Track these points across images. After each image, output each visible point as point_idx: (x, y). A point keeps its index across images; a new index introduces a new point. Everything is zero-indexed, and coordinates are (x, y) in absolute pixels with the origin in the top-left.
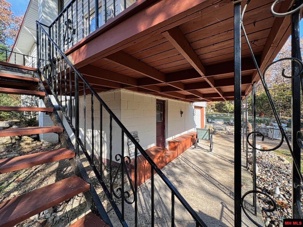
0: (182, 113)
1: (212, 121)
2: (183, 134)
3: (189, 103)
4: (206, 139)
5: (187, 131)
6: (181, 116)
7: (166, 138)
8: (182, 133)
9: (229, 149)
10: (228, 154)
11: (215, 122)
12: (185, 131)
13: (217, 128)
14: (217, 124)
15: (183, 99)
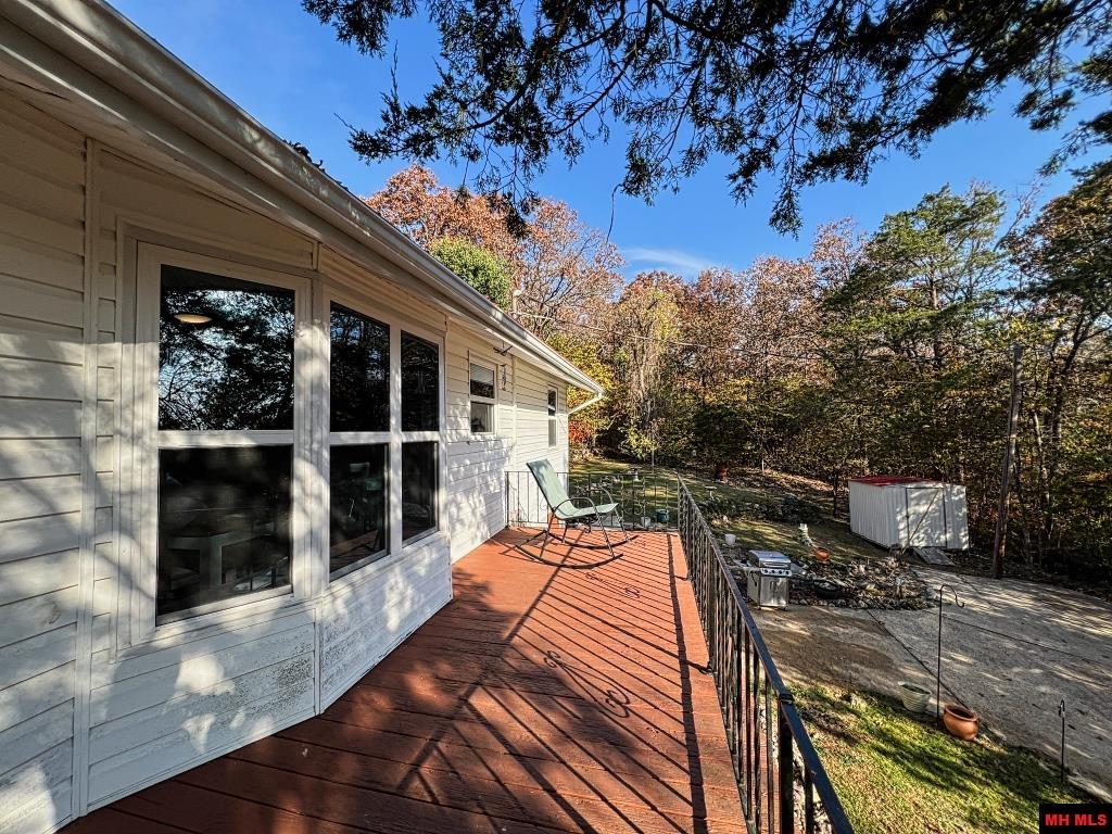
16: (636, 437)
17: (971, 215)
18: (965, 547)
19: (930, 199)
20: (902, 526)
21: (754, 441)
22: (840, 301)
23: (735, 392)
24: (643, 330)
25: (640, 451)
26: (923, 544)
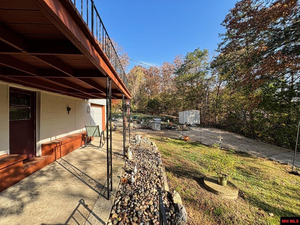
0: (69, 109)
1: (115, 119)
2: (71, 133)
3: (81, 99)
4: (96, 136)
5: (80, 130)
6: (69, 113)
7: (38, 142)
8: (69, 133)
9: (119, 143)
10: (116, 147)
11: (118, 120)
12: (76, 129)
13: (118, 125)
14: (120, 122)
15: (64, 92)
16: (133, 105)
17: (203, 54)
18: (199, 124)
19: (196, 50)
20: (188, 120)
21: (161, 107)
22: (179, 72)
23: (158, 97)
24: (135, 78)
25: (134, 109)
26: (192, 123)
